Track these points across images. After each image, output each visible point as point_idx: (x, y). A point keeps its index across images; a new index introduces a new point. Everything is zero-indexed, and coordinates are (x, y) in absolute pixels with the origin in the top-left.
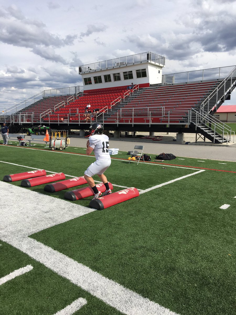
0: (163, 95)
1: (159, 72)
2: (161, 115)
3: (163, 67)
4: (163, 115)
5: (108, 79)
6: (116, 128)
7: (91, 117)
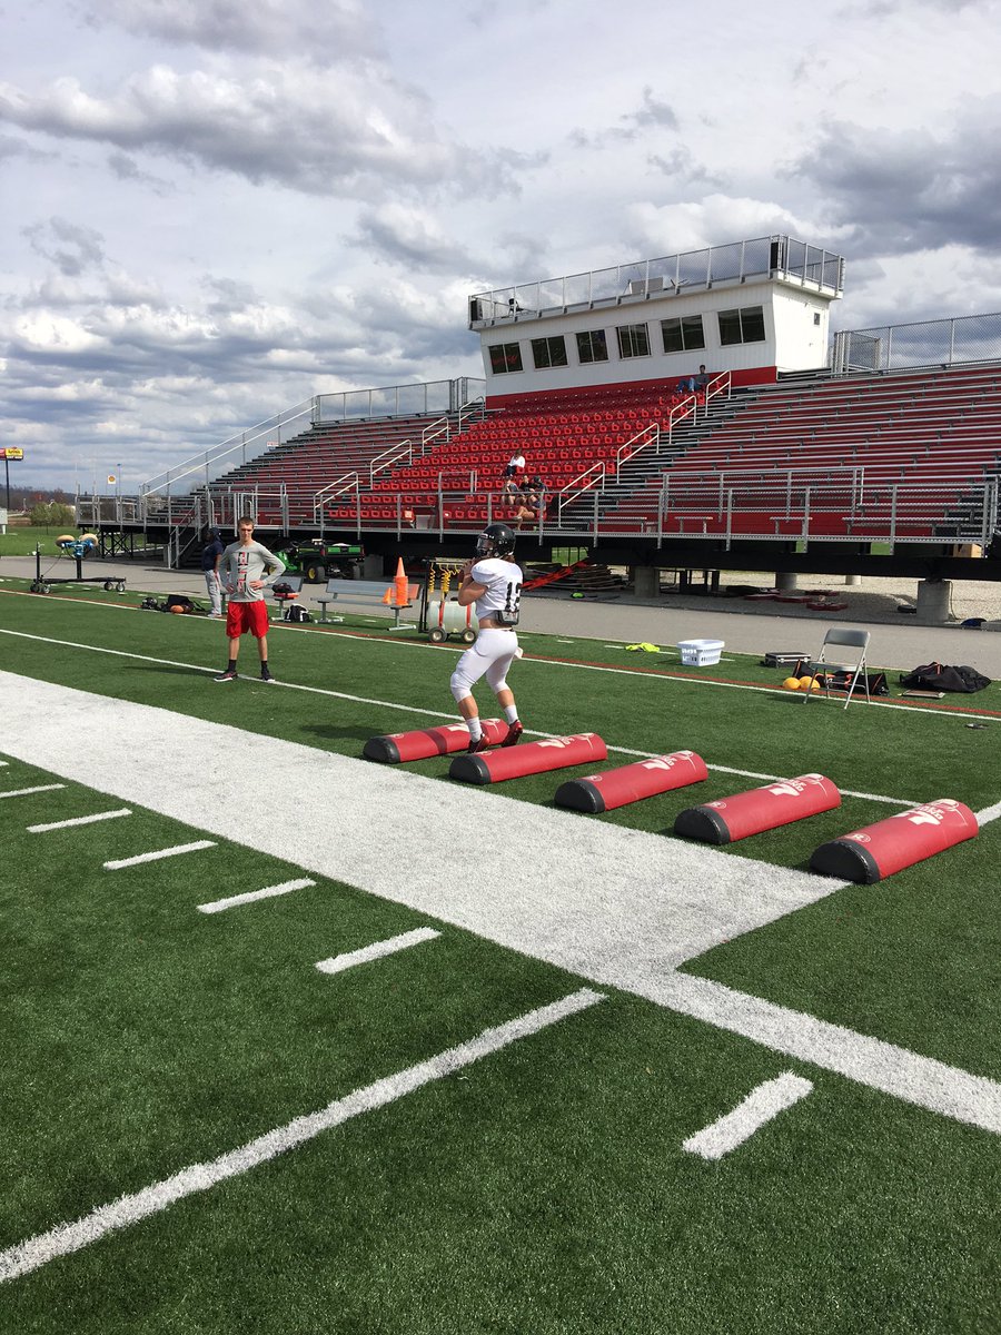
0: (840, 418)
1: (817, 322)
2: (849, 503)
3: (835, 298)
4: (858, 501)
5: (592, 347)
6: (644, 556)
7: (542, 506)
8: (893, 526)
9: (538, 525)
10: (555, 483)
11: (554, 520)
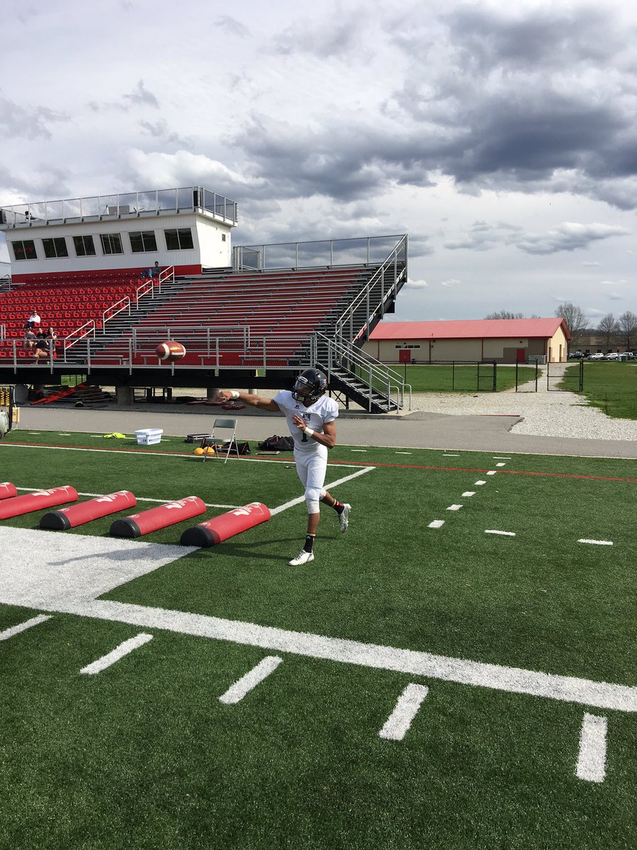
0: (238, 297)
1: (224, 239)
2: (242, 347)
3: (233, 226)
4: (247, 346)
5: (84, 246)
6: (124, 380)
7: (51, 349)
8: (265, 360)
9: (50, 361)
10: (61, 333)
11: (61, 357)
